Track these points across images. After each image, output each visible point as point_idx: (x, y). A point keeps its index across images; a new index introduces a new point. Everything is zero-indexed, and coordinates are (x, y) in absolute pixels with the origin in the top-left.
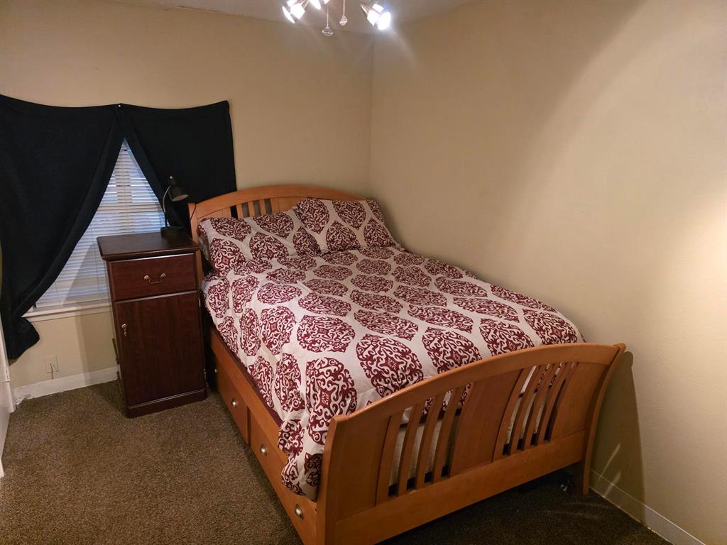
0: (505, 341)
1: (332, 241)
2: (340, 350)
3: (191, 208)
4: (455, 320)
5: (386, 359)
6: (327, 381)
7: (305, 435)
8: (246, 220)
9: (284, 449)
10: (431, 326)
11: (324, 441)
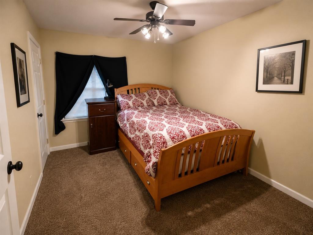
0: (213, 128)
1: (159, 102)
2: (161, 130)
3: (115, 89)
4: (197, 123)
5: (175, 133)
6: (158, 139)
7: (152, 156)
8: (132, 95)
9: (146, 161)
10: (189, 124)
11: (158, 157)
